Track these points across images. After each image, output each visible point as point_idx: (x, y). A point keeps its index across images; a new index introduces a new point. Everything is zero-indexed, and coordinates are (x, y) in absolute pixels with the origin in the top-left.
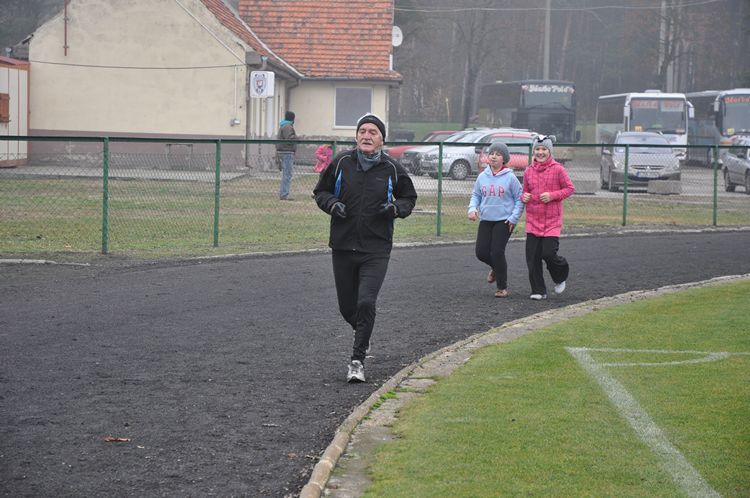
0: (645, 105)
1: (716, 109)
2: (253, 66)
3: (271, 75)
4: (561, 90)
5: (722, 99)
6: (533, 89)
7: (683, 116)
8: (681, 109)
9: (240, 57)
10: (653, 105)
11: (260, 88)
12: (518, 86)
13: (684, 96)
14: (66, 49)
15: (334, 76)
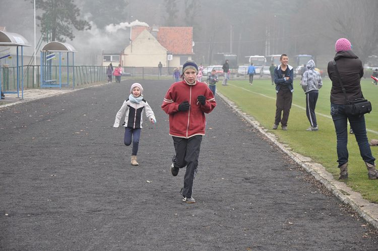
0: (254, 59)
1: (272, 60)
2: (168, 54)
3: (172, 55)
4: (234, 56)
5: (273, 58)
6: (227, 55)
7: (264, 61)
8: (263, 60)
9: (166, 52)
10: (256, 59)
11: (169, 58)
12: (223, 55)
13: (263, 57)
14: (131, 51)
15: (180, 54)
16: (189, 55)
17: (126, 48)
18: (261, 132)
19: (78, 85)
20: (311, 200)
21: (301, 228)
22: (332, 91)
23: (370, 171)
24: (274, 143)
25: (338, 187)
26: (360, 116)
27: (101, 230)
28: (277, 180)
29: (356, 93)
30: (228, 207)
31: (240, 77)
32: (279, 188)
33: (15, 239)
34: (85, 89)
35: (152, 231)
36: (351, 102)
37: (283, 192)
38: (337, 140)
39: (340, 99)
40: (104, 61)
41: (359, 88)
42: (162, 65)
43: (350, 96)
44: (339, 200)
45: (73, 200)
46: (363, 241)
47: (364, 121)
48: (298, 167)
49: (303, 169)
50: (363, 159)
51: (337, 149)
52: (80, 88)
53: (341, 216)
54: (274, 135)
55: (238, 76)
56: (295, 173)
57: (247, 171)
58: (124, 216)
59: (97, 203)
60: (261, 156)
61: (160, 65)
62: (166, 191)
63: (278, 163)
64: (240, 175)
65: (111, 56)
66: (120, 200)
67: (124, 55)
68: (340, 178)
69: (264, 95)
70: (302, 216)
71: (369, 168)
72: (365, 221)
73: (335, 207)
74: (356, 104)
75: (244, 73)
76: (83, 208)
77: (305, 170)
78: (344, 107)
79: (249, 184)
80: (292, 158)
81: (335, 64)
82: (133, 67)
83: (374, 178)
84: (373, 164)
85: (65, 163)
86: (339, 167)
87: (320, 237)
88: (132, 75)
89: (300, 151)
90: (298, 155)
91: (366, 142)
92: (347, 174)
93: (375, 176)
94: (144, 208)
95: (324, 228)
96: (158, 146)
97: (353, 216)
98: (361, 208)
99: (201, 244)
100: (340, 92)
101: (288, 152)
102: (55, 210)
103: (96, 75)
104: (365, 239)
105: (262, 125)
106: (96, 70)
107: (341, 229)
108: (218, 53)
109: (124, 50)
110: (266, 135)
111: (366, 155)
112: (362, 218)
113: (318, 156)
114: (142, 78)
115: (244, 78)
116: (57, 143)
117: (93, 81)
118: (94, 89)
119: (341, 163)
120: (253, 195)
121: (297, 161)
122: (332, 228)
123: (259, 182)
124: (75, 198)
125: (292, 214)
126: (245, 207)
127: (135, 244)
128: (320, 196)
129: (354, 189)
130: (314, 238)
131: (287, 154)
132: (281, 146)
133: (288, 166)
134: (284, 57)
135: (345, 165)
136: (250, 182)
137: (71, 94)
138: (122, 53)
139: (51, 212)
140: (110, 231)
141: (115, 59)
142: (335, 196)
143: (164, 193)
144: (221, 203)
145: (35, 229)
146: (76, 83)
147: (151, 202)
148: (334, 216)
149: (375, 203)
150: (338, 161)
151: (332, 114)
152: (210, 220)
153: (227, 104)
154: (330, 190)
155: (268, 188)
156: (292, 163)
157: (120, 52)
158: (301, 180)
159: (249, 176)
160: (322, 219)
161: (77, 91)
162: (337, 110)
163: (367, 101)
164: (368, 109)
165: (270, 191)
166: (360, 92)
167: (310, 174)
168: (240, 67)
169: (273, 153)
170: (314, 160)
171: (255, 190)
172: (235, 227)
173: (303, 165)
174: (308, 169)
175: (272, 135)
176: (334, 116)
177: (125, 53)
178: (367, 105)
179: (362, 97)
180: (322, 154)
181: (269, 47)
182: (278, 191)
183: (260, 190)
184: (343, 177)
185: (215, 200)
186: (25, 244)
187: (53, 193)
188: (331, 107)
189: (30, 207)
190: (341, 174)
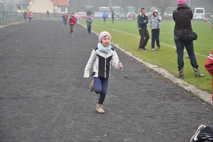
0: (103, 9)
1: (113, 9)
2: (54, 6)
3: (56, 6)
4: (91, 7)
6: (87, 7)
7: (108, 10)
9: (53, 4)
10: (104, 9)
11: (55, 8)
12: (85, 6)
13: (108, 8)
14: (33, 4)
15: (61, 5)
16: (66, 6)
17: (30, 2)
18: (122, 50)
19: (5, 23)
20: (167, 89)
21: (169, 105)
22: (175, 27)
23: (196, 73)
24: (132, 57)
25: (180, 81)
26: (191, 42)
27: (57, 107)
28: (143, 78)
29: (189, 28)
30: (123, 94)
31: (95, 19)
32: (146, 83)
33: (10, 113)
34: (10, 26)
35: (87, 108)
36: (186, 33)
37: (150, 85)
38: (177, 55)
39: (180, 32)
40: (18, 9)
41: (190, 26)
42: (49, 12)
43: (185, 30)
44: (183, 89)
45: (33, 90)
46: (207, 112)
47: (193, 44)
48: (151, 70)
49: (155, 72)
50: (192, 66)
51: (178, 60)
52: (7, 25)
53: (188, 98)
54: (130, 52)
55: (94, 19)
56: (151, 74)
57: (124, 73)
58: (67, 99)
59: (48, 92)
60: (128, 64)
61: (48, 12)
62: (84, 85)
63: (139, 68)
64: (121, 75)
65: (22, 7)
66: (60, 90)
67: (29, 6)
68: (179, 77)
69: (114, 30)
70: (167, 98)
71: (195, 71)
72: (203, 101)
73: (183, 93)
74: (189, 35)
75: (98, 17)
76: (41, 95)
77: (156, 72)
78: (182, 37)
79: (128, 80)
80: (146, 65)
81: (177, 12)
82: (35, 13)
83: (198, 76)
84: (198, 69)
85: (18, 68)
86: (179, 70)
87: (182, 111)
88: (34, 17)
89: (149, 62)
90: (149, 64)
91: (194, 56)
92: (183, 74)
93: (198, 75)
94: (76, 95)
95: (182, 105)
96: (67, 59)
97: (195, 98)
98: (199, 94)
99: (117, 115)
100: (180, 28)
101: (143, 62)
102: (25, 96)
103: (13, 17)
104: (207, 111)
105: (121, 46)
106: (13, 14)
107: (192, 106)
108: (83, 5)
109: (29, 3)
110: (126, 52)
111: (194, 63)
112: (201, 99)
113: (161, 64)
114: (40, 19)
115: (98, 20)
116: (8, 57)
117: (13, 21)
118: (15, 25)
119: (180, 68)
120: (133, 86)
121: (150, 67)
122: (187, 105)
123: (134, 79)
124: (33, 89)
125: (160, 97)
126: (132, 94)
127: (80, 115)
128: (171, 87)
129: (189, 83)
130: (179, 111)
131: (142, 63)
132: (138, 59)
133: (145, 70)
134: (143, 10)
135: (182, 69)
136: (129, 79)
137: (3, 28)
138: (28, 5)
139: (23, 97)
140: (63, 108)
141: (24, 8)
142: (180, 87)
143: (83, 85)
144: (118, 91)
145: (18, 107)
146: (4, 22)
147: (78, 91)
148: (185, 98)
149: (204, 90)
150: (178, 67)
151: (175, 40)
152: (117, 101)
153: (95, 34)
154: (176, 83)
155: (140, 82)
156: (147, 68)
157: (26, 4)
158: (156, 78)
159: (127, 76)
160: (178, 100)
161: (6, 27)
162: (178, 38)
163: (195, 33)
164: (195, 38)
165: (142, 85)
166: (191, 28)
167: (160, 75)
168: (95, 13)
169: (134, 63)
170: (159, 66)
171: (133, 84)
172: (133, 105)
173: (155, 69)
174: (158, 71)
175: (129, 52)
176: (176, 41)
177: (29, 5)
178: (195, 35)
179: (192, 31)
180: (162, 63)
181: (111, 2)
182: (147, 84)
183: (136, 84)
184: (181, 76)
185: (114, 90)
186: (17, 116)
187: (19, 86)
188: (174, 36)
189: (10, 94)
190: (179, 74)
